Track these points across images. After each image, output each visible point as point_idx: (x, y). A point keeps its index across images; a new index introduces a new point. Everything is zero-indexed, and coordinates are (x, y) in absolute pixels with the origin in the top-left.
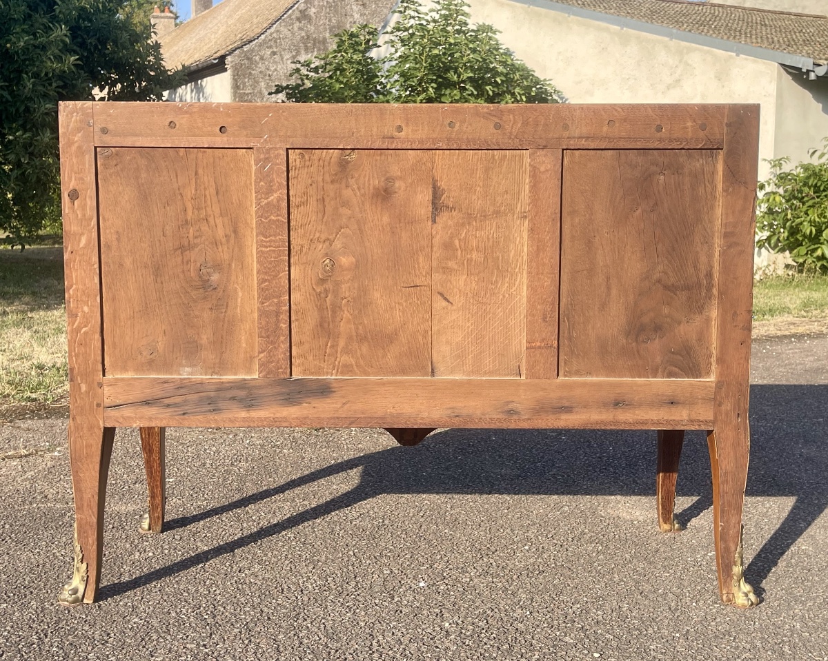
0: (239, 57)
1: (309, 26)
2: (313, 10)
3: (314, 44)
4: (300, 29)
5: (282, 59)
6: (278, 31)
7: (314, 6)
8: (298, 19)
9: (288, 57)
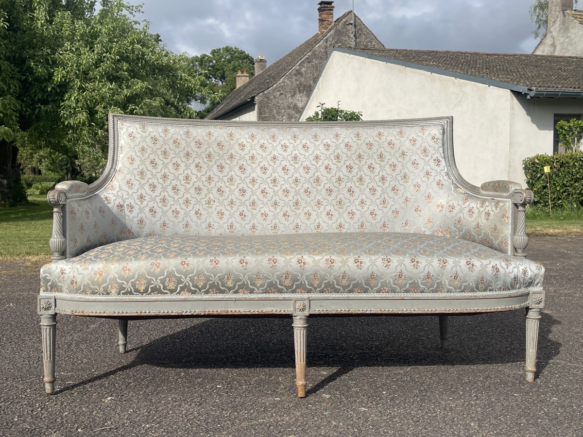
0: (262, 97)
1: (301, 78)
2: (304, 69)
3: (304, 88)
4: (296, 80)
5: (286, 97)
6: (284, 82)
7: (304, 67)
8: (295, 75)
9: (289, 96)
